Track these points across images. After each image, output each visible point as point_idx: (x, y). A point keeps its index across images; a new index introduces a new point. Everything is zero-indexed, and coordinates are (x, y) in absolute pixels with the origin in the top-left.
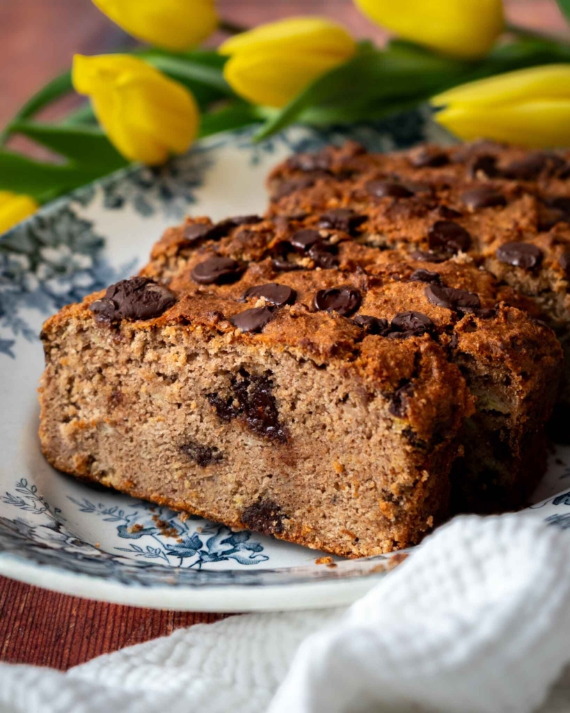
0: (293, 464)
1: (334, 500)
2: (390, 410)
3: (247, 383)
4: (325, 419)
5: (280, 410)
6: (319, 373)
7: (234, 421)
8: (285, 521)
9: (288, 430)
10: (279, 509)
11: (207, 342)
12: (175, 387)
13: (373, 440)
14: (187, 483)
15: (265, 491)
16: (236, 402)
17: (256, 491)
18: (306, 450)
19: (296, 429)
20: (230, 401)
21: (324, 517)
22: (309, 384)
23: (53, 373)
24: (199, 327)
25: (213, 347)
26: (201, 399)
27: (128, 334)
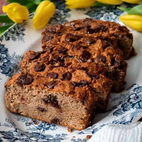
0: (62, 112)
1: (71, 119)
2: (82, 104)
3: (51, 98)
4: (68, 105)
5: (59, 103)
6: (67, 97)
7: (49, 104)
8: (60, 122)
9: (60, 106)
10: (59, 120)
11: (42, 90)
12: (35, 98)
13: (78, 109)
14: (39, 115)
15: (56, 117)
16: (49, 101)
17: (54, 117)
18: (65, 110)
19: (62, 106)
20: (48, 100)
21: (69, 122)
22: (65, 99)
23: (8, 94)
24: (40, 88)
25: (44, 91)
26: (41, 100)
27: (25, 88)
